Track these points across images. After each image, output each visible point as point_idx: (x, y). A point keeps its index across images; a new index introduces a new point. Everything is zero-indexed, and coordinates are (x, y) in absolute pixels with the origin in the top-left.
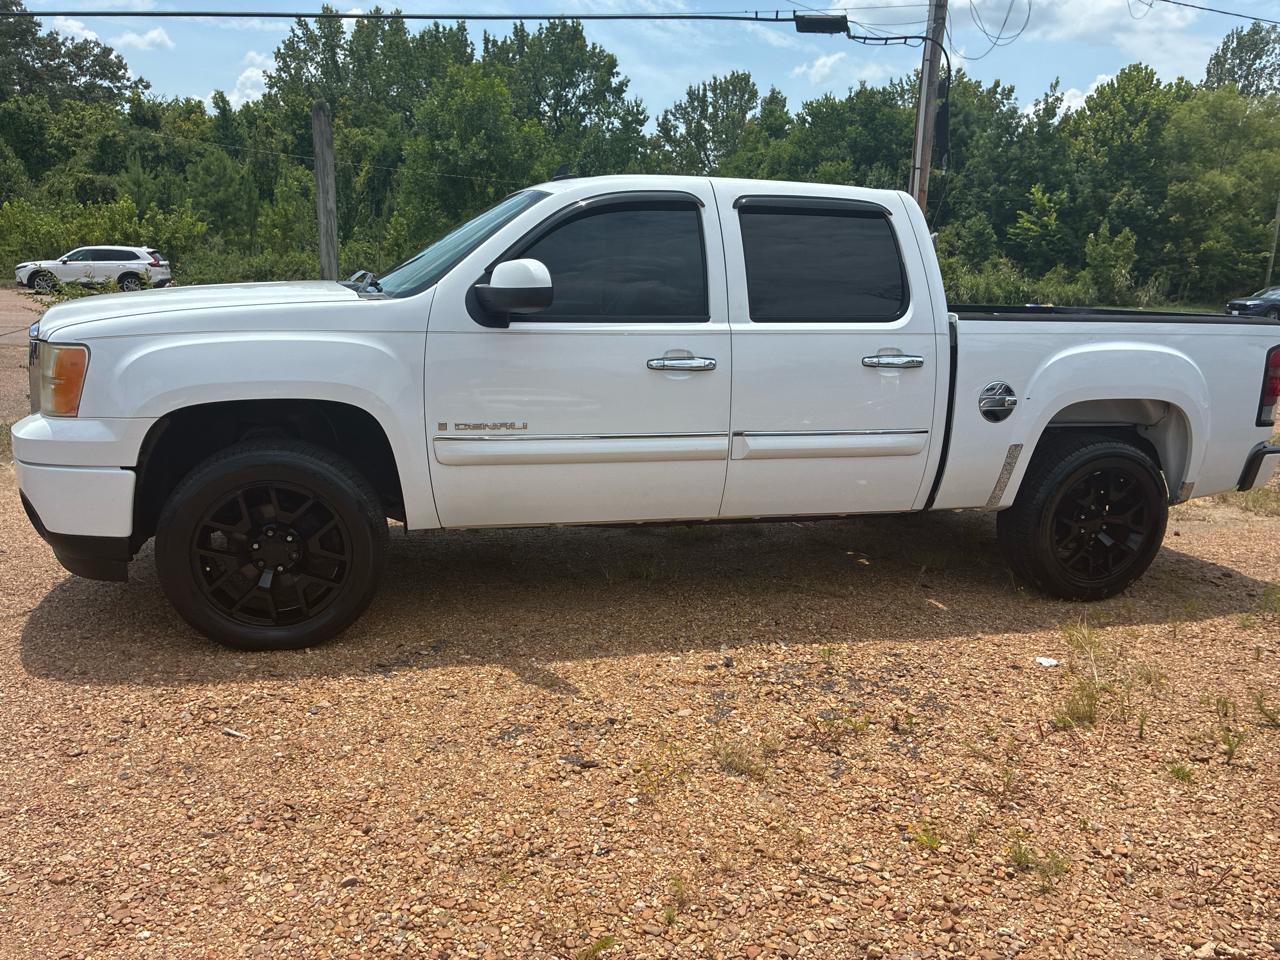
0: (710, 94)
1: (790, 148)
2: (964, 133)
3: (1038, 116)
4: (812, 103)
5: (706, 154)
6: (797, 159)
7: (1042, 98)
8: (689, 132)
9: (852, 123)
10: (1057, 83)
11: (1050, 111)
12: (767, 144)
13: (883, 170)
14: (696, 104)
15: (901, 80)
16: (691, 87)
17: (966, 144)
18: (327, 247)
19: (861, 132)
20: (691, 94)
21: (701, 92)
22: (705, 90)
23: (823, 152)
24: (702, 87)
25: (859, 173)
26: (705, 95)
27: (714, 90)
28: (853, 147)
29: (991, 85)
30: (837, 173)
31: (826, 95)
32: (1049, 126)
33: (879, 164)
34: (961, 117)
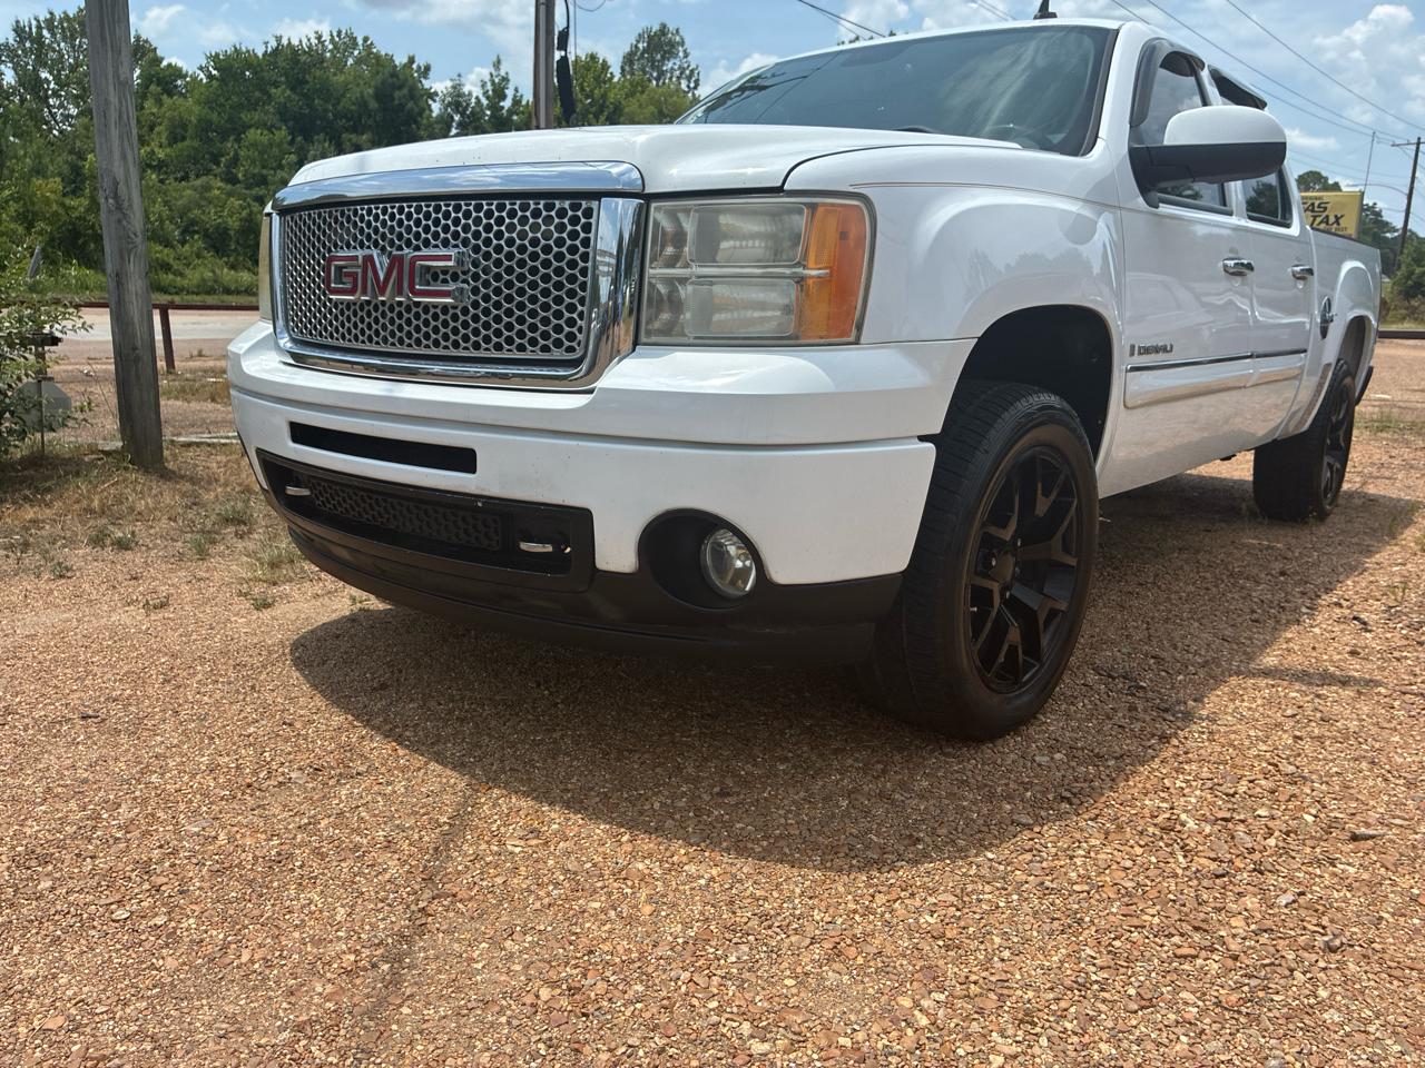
0: (45, 32)
1: (196, 109)
2: (413, 109)
3: (488, 98)
4: (217, 55)
5: (50, 112)
6: (209, 122)
7: (487, 78)
8: (21, 82)
9: (276, 84)
10: (499, 62)
11: (499, 93)
12: (159, 102)
13: (327, 145)
14: (28, 45)
15: (301, 41)
16: (18, 22)
17: (416, 122)
18: (122, 145)
19: (289, 96)
20: (19, 30)
21: (34, 30)
22: (39, 27)
23: (245, 117)
24: (34, 23)
25: (295, 146)
26: (40, 35)
27: (51, 29)
28: (284, 114)
29: (405, 60)
30: (271, 145)
31: (236, 49)
32: (503, 108)
33: (322, 136)
34: (405, 91)
